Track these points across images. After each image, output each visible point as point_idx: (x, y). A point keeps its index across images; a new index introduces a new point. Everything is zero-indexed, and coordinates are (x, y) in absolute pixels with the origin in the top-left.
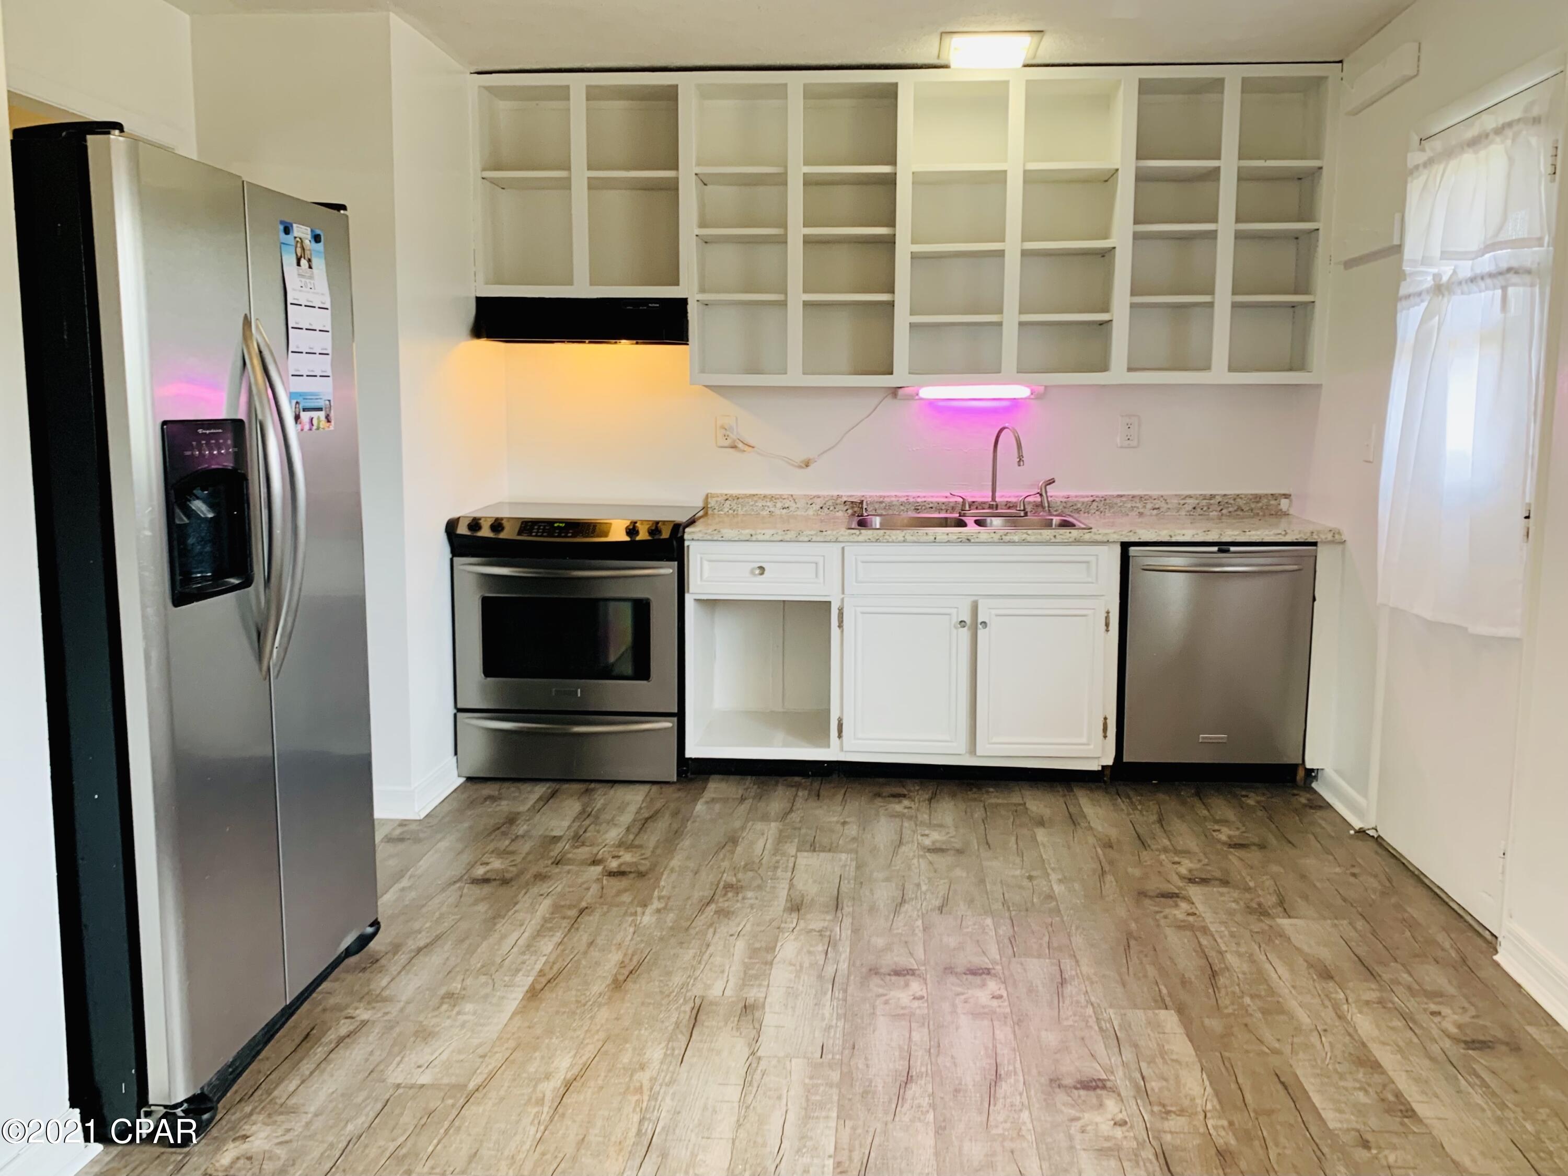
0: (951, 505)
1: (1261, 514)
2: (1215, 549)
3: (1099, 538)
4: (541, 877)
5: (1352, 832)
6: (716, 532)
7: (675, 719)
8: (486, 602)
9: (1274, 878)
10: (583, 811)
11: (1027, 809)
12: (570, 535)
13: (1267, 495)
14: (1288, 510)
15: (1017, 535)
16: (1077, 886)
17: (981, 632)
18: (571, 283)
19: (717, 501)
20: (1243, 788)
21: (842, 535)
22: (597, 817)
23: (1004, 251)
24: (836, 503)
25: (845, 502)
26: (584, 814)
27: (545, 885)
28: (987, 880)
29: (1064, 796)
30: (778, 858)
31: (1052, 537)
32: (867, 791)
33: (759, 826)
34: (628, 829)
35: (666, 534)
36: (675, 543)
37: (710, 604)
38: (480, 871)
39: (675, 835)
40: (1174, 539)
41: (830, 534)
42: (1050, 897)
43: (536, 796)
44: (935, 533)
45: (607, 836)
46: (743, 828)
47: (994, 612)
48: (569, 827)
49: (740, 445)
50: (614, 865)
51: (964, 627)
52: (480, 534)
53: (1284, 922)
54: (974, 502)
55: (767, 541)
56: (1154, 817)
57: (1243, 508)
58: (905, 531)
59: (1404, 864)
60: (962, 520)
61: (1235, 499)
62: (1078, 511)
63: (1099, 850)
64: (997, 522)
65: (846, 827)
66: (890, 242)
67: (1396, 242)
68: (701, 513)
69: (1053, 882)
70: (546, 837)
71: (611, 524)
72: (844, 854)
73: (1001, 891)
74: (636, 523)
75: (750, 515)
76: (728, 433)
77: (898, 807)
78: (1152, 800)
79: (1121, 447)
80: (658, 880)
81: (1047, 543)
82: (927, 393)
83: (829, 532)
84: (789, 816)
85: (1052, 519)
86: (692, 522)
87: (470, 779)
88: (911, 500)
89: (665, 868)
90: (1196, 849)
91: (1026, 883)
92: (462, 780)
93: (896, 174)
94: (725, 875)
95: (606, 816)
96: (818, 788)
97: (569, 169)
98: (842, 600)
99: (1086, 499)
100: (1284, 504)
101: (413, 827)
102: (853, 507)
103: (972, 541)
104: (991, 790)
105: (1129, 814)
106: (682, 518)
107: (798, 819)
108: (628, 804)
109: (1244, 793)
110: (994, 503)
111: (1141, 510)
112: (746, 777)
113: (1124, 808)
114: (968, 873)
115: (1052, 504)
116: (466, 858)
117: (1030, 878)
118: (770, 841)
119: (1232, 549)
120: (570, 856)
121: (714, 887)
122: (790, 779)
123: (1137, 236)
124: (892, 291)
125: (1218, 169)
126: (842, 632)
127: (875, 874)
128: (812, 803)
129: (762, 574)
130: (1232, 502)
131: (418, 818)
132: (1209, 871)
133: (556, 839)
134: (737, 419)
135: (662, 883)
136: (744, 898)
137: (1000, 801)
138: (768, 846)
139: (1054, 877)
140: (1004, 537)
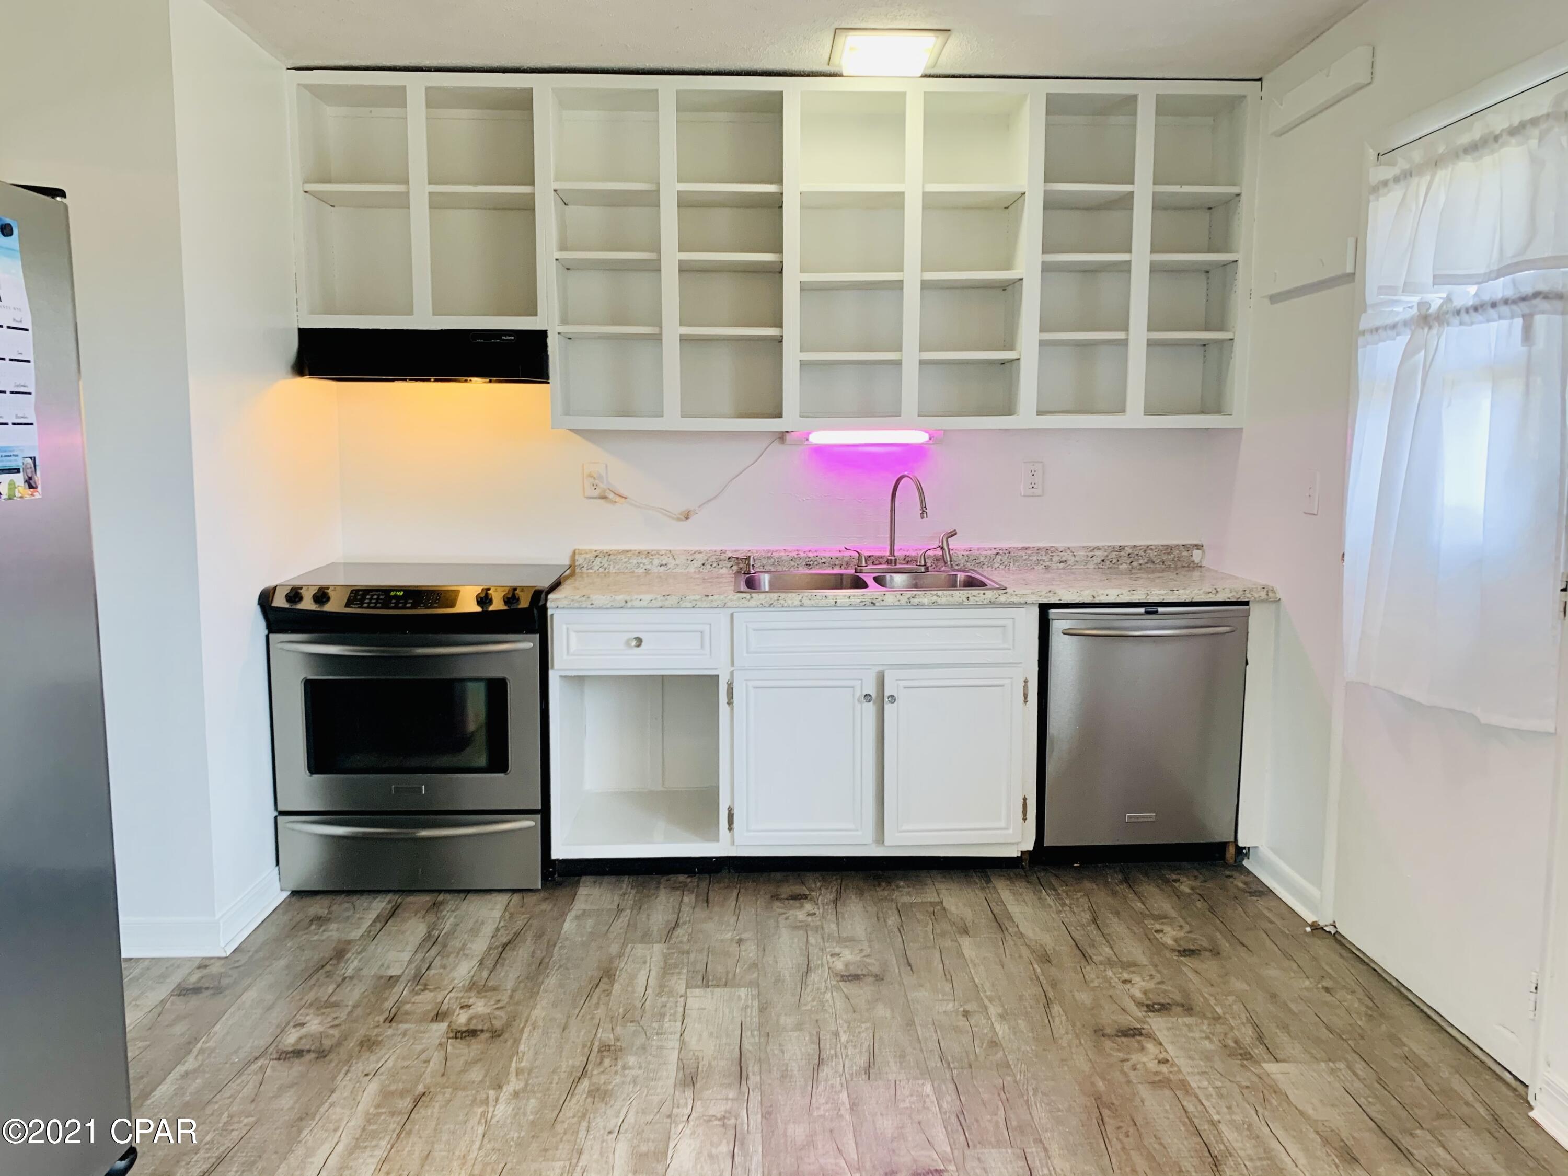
0: (846, 559)
1: (1173, 566)
2: (1142, 610)
3: (1015, 599)
4: (369, 1044)
5: (1308, 929)
6: (584, 599)
7: (539, 817)
8: (311, 687)
9: (1240, 999)
10: (429, 934)
11: (944, 909)
12: (409, 605)
13: (1178, 545)
14: (1201, 562)
15: (926, 598)
16: (1022, 1023)
17: (888, 707)
18: (411, 313)
19: (585, 559)
20: (1173, 870)
21: (731, 600)
22: (445, 946)
23: (902, 281)
24: (718, 559)
25: (729, 558)
26: (431, 940)
27: (373, 1058)
28: (917, 1022)
29: (983, 889)
30: (664, 999)
31: (965, 599)
32: (762, 892)
33: (640, 950)
34: (481, 963)
35: (524, 603)
36: (535, 611)
37: (578, 681)
38: (291, 1039)
39: (540, 967)
40: (1097, 600)
41: (718, 599)
42: (994, 1044)
43: (373, 915)
44: (835, 596)
45: (455, 974)
46: (620, 955)
47: (902, 684)
48: (410, 962)
49: (611, 496)
50: (461, 1019)
51: (869, 701)
52: (301, 606)
53: (1271, 1067)
54: (870, 557)
55: (644, 608)
56: (1087, 916)
57: (1154, 560)
58: (801, 595)
59: (1375, 970)
60: (859, 578)
61: (1145, 551)
62: (981, 564)
63: (1036, 966)
64: (899, 579)
65: (743, 947)
66: (777, 271)
67: (1349, 270)
68: (568, 572)
69: (993, 1020)
70: (381, 977)
71: (458, 591)
72: (743, 989)
73: (935, 1038)
74: (489, 589)
75: (624, 573)
76: (597, 482)
77: (800, 914)
78: (1079, 891)
79: (1024, 496)
80: (517, 1042)
81: (960, 606)
82: (820, 438)
83: (715, 597)
84: (676, 933)
85: (956, 575)
86: (556, 585)
87: (294, 893)
88: (802, 555)
89: (527, 1021)
90: (1144, 960)
91: (962, 1023)
92: (286, 894)
93: (782, 194)
94: (600, 1030)
95: (456, 943)
96: (706, 890)
97: (407, 182)
98: (732, 673)
99: (989, 553)
100: (1197, 554)
101: (215, 969)
102: (738, 564)
103: (877, 604)
104: (902, 883)
105: (1059, 912)
106: (545, 584)
107: (685, 939)
108: (482, 923)
109: (1174, 877)
110: (893, 558)
111: (1047, 564)
112: (623, 878)
113: (1052, 904)
114: (892, 1010)
115: (954, 558)
116: (277, 1016)
117: (966, 1014)
118: (653, 973)
119: (1161, 610)
120: (408, 1007)
121: (587, 1050)
122: (673, 877)
123: (1046, 268)
124: (780, 325)
125: (1131, 194)
126: (732, 709)
127: (783, 1020)
128: (701, 913)
129: (639, 646)
130: (1143, 554)
131: (224, 955)
132: (1165, 991)
133: (392, 980)
134: (607, 466)
135: (522, 1048)
136: (624, 1068)
137: (913, 899)
138: (652, 982)
139: (993, 1010)
140: (912, 600)
